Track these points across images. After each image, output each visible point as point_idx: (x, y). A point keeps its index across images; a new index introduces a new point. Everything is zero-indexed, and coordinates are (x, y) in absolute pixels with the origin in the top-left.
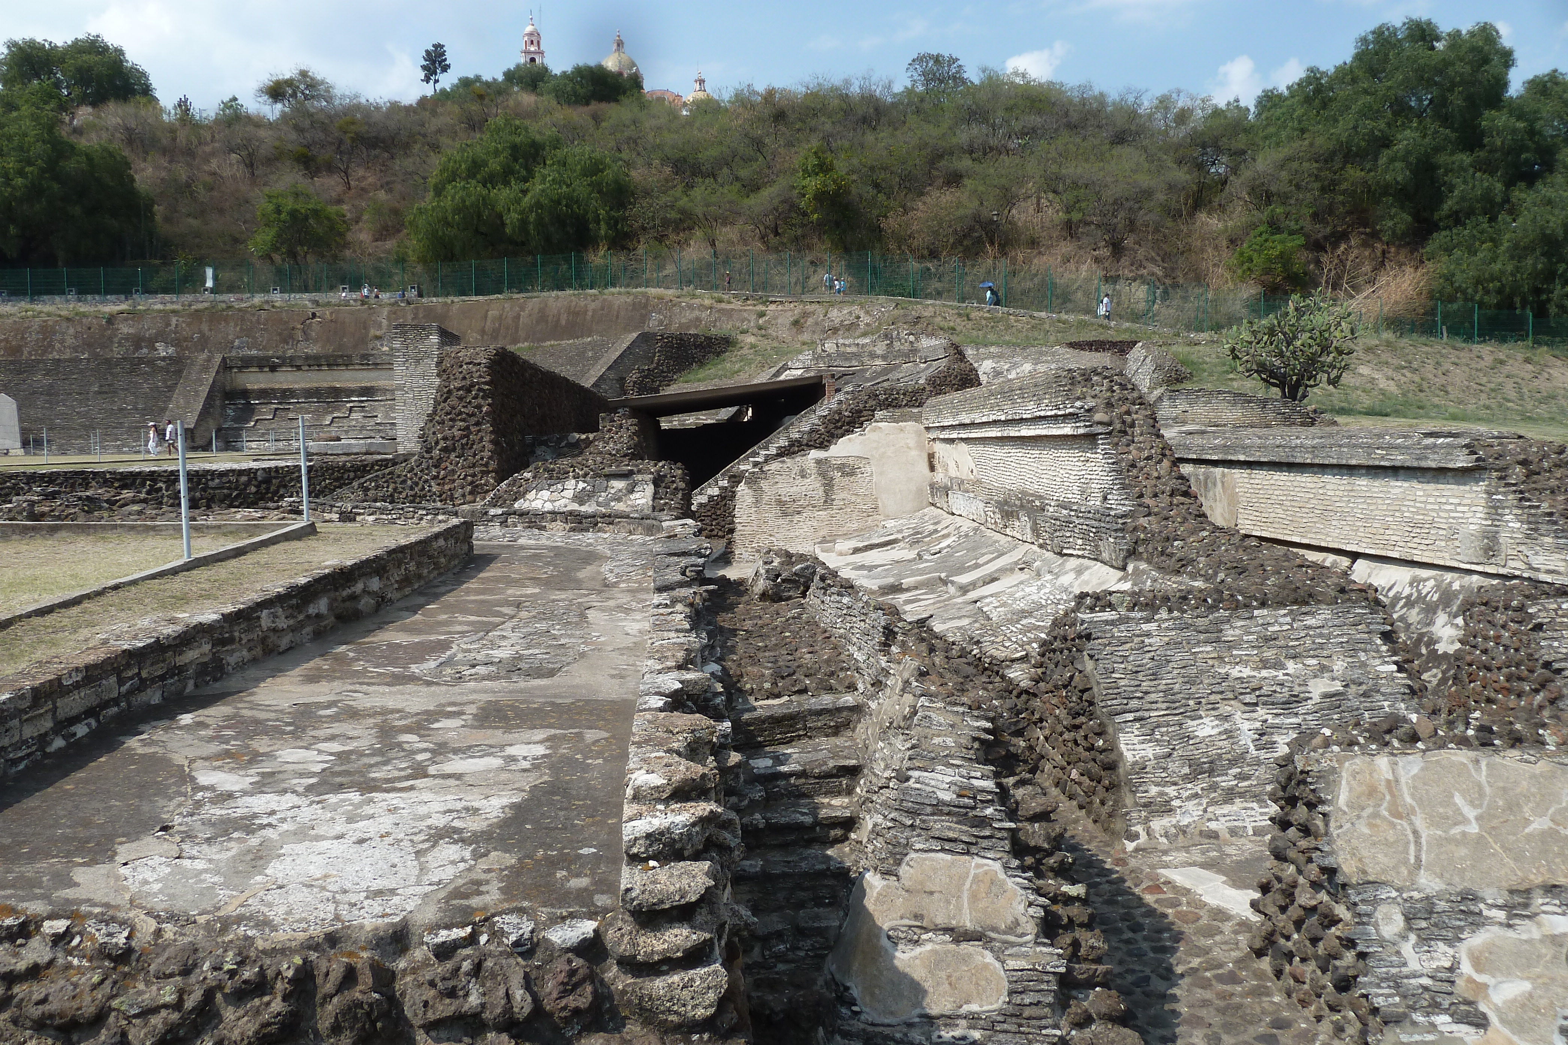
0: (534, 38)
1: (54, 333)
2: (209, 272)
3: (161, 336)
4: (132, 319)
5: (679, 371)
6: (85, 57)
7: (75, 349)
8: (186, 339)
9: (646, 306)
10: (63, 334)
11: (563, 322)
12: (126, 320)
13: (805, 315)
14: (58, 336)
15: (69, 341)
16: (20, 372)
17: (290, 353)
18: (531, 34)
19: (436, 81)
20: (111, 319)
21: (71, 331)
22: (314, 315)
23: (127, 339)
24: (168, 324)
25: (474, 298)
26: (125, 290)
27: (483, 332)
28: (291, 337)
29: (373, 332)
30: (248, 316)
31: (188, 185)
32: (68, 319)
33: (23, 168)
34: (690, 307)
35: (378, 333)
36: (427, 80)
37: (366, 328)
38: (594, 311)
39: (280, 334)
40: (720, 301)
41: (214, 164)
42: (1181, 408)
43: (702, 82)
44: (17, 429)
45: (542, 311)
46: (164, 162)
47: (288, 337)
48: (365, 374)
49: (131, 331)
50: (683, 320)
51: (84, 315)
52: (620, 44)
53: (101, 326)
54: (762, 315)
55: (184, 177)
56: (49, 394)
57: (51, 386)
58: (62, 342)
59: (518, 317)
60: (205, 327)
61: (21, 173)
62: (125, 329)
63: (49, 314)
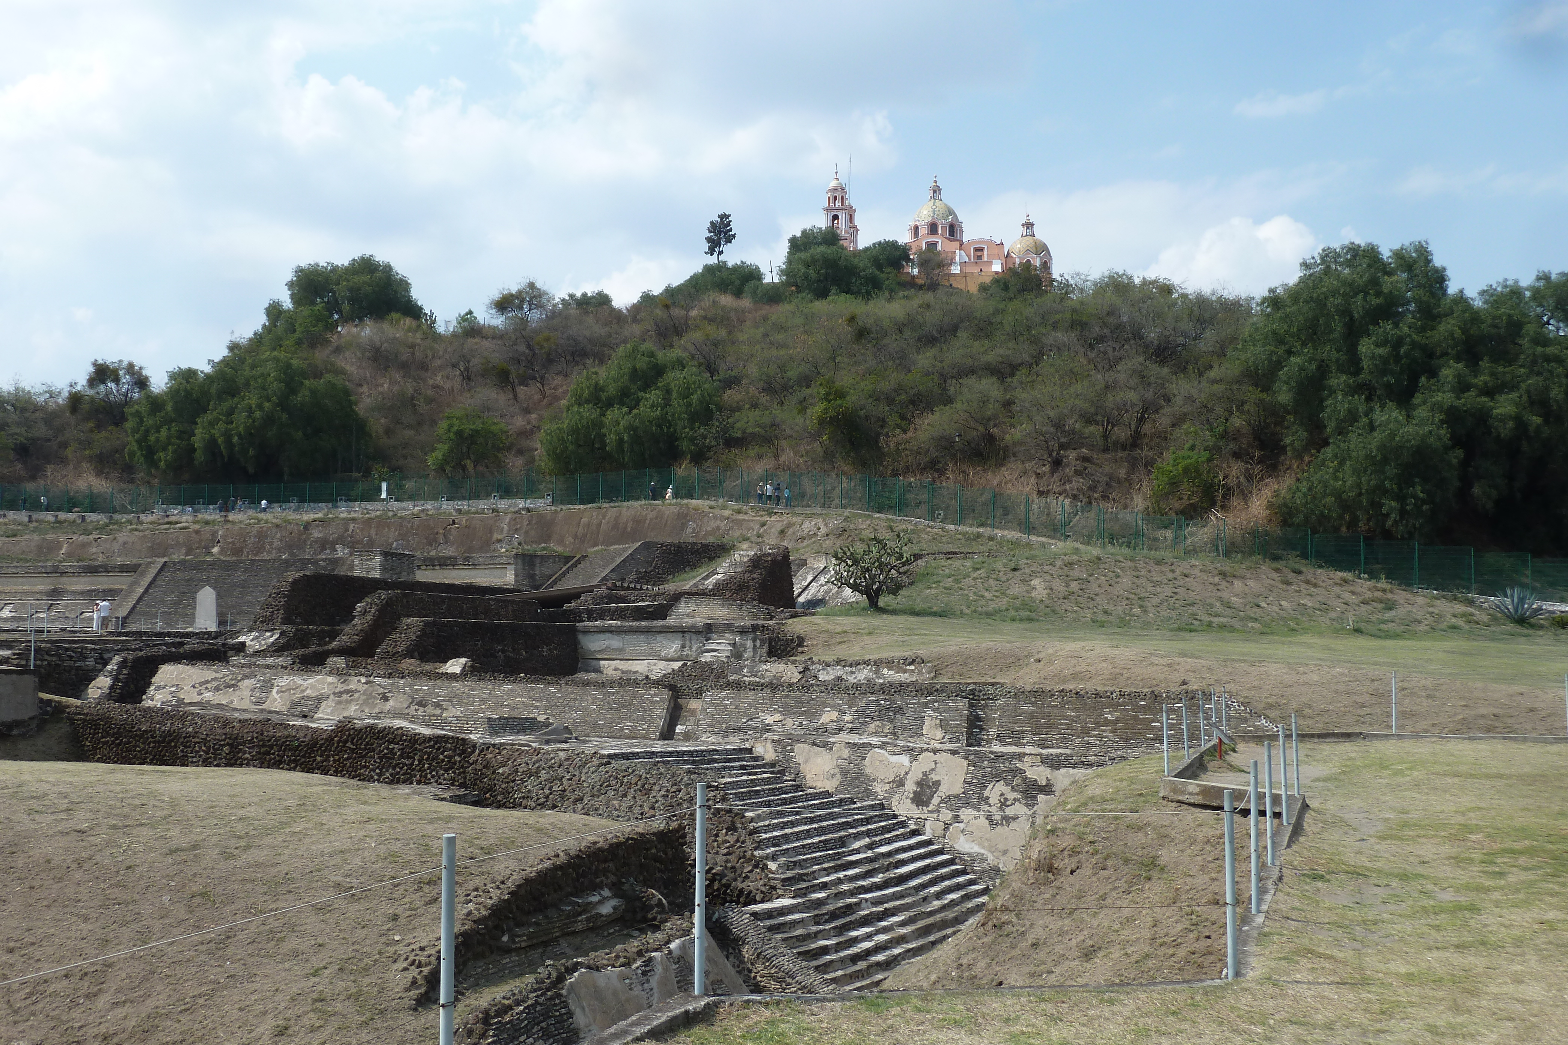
0: (838, 195)
1: (267, 537)
2: (384, 486)
3: (341, 540)
4: (322, 526)
5: (673, 573)
6: (356, 279)
7: (279, 550)
8: (358, 542)
9: (687, 515)
10: (272, 538)
11: (629, 529)
12: (317, 526)
13: (790, 525)
14: (269, 540)
15: (276, 543)
16: (228, 570)
17: (433, 553)
18: (835, 190)
19: (721, 253)
20: (307, 526)
21: (278, 535)
22: (454, 522)
23: (316, 542)
24: (347, 530)
25: (577, 507)
26: (332, 499)
27: (575, 537)
28: (435, 540)
29: (496, 536)
30: (405, 523)
31: (413, 398)
32: (277, 526)
33: (262, 403)
34: (715, 517)
35: (500, 537)
36: (711, 251)
37: (491, 532)
38: (651, 519)
39: (426, 538)
40: (739, 512)
41: (439, 379)
42: (692, 608)
43: (1029, 225)
44: (215, 613)
45: (617, 518)
46: (398, 377)
47: (432, 541)
48: (466, 572)
49: (320, 535)
50: (709, 529)
51: (289, 522)
52: (936, 190)
53: (299, 531)
54: (763, 524)
55: (411, 391)
56: (243, 587)
57: (246, 580)
58: (271, 544)
59: (600, 524)
60: (373, 532)
61: (260, 407)
62: (316, 534)
63: (267, 522)
